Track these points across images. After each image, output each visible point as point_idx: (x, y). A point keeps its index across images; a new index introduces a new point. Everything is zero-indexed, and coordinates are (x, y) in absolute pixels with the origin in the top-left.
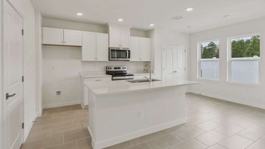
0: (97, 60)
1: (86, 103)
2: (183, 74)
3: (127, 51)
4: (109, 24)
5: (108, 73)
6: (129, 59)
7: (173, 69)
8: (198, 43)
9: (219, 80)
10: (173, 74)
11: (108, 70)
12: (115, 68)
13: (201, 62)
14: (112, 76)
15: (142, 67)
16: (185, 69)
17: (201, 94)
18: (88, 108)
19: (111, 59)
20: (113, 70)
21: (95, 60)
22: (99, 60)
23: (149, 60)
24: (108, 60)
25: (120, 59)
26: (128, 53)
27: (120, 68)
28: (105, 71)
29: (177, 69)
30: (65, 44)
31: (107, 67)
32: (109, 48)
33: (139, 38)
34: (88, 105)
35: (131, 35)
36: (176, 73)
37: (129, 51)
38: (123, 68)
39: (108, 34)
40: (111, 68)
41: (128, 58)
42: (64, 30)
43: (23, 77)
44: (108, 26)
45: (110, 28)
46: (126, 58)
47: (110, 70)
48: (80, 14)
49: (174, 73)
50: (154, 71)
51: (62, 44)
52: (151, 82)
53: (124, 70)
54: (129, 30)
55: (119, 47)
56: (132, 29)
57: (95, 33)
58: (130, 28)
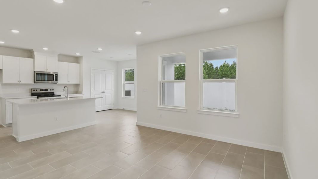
0: (20, 83)
1: (9, 121)
2: (111, 94)
3: (54, 75)
4: (34, 50)
5: (33, 94)
6: (56, 82)
7: (101, 90)
8: (123, 69)
11: (33, 92)
12: (41, 90)
13: (125, 84)
14: (37, 97)
15: (72, 89)
16: (113, 90)
17: (125, 109)
18: (12, 126)
19: (36, 82)
20: (39, 91)
21: (18, 83)
22: (23, 82)
23: (78, 83)
24: (33, 83)
25: (50, 82)
27: (47, 90)
28: (29, 93)
29: (106, 90)
31: (32, 89)
32: (34, 72)
33: (68, 63)
34: (12, 122)
35: (58, 61)
36: (104, 93)
37: (56, 75)
39: (33, 59)
40: (37, 90)
41: (55, 81)
44: (34, 52)
45: (35, 53)
46: (53, 81)
47: (35, 92)
48: (1, 42)
49: (102, 94)
52: (68, 98)
53: (52, 91)
54: (57, 56)
55: (45, 71)
56: (60, 55)
57: (18, 58)
58: (58, 54)
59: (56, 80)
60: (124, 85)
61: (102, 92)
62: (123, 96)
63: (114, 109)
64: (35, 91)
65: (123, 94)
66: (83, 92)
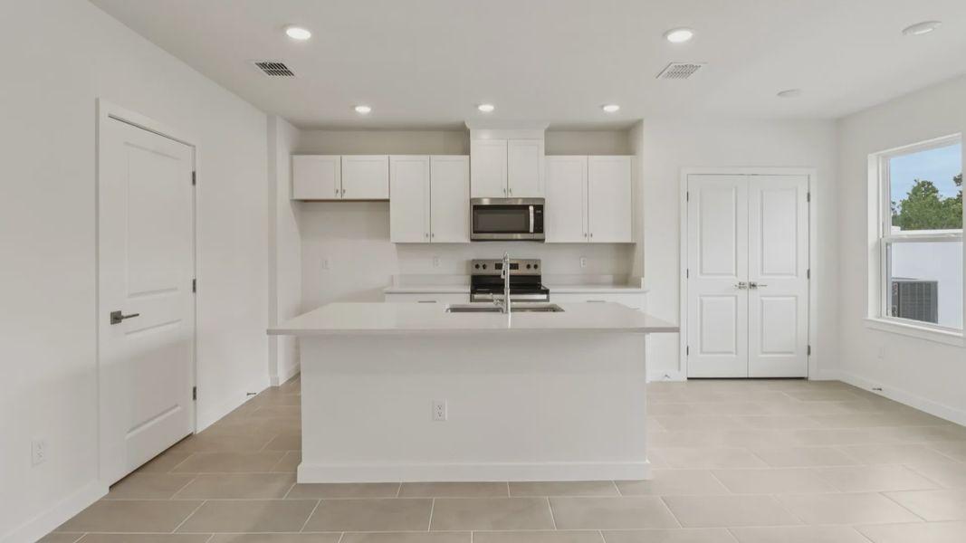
0: (433, 241)
2: (796, 297)
3: (531, 208)
4: (468, 126)
5: (477, 281)
6: (537, 236)
7: (736, 275)
8: (872, 158)
9: (961, 335)
10: (736, 297)
11: (475, 272)
12: (497, 266)
16: (809, 276)
19: (475, 236)
20: (491, 271)
21: (428, 241)
22: (440, 238)
23: (630, 240)
24: (468, 241)
26: (532, 215)
27: (516, 267)
29: (763, 273)
30: (346, 197)
31: (472, 262)
32: (471, 200)
33: (583, 158)
35: (548, 153)
36: (752, 291)
37: (539, 209)
38: (529, 267)
39: (468, 157)
40: (485, 267)
41: (535, 231)
42: (344, 157)
43: (194, 282)
45: (472, 134)
46: (528, 232)
47: (480, 271)
48: (363, 110)
49: (742, 293)
50: (642, 279)
51: (339, 197)
52: (507, 313)
53: (532, 272)
54: (542, 134)
55: (503, 196)
56: (551, 131)
57: (425, 158)
58: (546, 127)
59: (539, 228)
60: (884, 249)
61: (741, 286)
62: (871, 315)
63: (812, 378)
64: (481, 268)
65: (876, 305)
66: (643, 281)
